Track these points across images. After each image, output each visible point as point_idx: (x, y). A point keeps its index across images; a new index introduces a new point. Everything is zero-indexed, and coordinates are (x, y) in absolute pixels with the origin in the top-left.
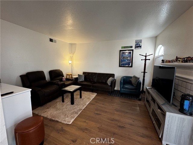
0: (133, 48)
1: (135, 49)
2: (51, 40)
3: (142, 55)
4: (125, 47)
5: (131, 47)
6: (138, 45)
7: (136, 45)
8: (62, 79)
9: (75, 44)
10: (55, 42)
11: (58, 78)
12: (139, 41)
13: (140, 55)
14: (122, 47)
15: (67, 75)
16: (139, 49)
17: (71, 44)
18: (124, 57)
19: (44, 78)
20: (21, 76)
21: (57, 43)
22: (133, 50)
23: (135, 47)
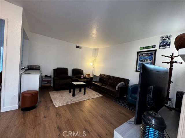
0: (157, 48)
1: (160, 48)
2: (78, 47)
3: (166, 56)
4: (144, 48)
5: (154, 46)
6: (165, 44)
7: (160, 44)
8: (81, 76)
9: (98, 49)
10: (81, 48)
11: (77, 75)
12: (166, 37)
13: (162, 56)
14: (141, 48)
15: (86, 74)
16: (166, 48)
17: (96, 50)
18: (143, 60)
19: (67, 73)
20: (54, 70)
21: (82, 49)
22: (155, 51)
23: (160, 46)
